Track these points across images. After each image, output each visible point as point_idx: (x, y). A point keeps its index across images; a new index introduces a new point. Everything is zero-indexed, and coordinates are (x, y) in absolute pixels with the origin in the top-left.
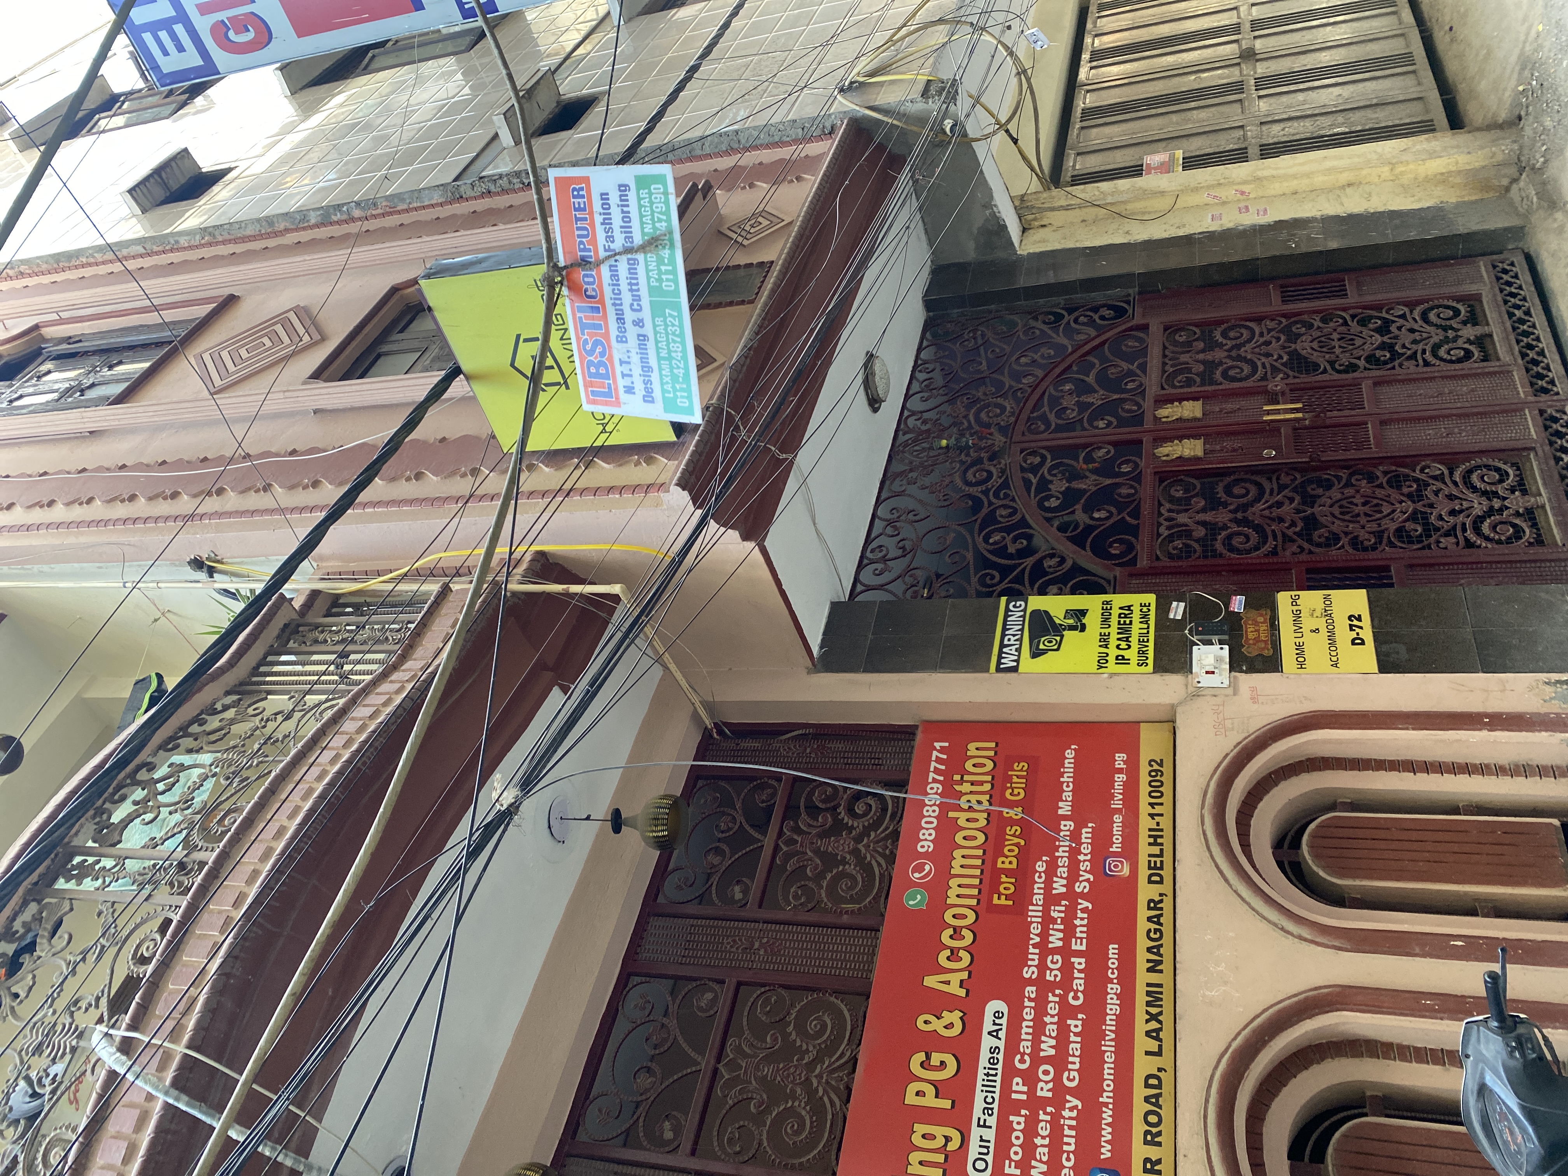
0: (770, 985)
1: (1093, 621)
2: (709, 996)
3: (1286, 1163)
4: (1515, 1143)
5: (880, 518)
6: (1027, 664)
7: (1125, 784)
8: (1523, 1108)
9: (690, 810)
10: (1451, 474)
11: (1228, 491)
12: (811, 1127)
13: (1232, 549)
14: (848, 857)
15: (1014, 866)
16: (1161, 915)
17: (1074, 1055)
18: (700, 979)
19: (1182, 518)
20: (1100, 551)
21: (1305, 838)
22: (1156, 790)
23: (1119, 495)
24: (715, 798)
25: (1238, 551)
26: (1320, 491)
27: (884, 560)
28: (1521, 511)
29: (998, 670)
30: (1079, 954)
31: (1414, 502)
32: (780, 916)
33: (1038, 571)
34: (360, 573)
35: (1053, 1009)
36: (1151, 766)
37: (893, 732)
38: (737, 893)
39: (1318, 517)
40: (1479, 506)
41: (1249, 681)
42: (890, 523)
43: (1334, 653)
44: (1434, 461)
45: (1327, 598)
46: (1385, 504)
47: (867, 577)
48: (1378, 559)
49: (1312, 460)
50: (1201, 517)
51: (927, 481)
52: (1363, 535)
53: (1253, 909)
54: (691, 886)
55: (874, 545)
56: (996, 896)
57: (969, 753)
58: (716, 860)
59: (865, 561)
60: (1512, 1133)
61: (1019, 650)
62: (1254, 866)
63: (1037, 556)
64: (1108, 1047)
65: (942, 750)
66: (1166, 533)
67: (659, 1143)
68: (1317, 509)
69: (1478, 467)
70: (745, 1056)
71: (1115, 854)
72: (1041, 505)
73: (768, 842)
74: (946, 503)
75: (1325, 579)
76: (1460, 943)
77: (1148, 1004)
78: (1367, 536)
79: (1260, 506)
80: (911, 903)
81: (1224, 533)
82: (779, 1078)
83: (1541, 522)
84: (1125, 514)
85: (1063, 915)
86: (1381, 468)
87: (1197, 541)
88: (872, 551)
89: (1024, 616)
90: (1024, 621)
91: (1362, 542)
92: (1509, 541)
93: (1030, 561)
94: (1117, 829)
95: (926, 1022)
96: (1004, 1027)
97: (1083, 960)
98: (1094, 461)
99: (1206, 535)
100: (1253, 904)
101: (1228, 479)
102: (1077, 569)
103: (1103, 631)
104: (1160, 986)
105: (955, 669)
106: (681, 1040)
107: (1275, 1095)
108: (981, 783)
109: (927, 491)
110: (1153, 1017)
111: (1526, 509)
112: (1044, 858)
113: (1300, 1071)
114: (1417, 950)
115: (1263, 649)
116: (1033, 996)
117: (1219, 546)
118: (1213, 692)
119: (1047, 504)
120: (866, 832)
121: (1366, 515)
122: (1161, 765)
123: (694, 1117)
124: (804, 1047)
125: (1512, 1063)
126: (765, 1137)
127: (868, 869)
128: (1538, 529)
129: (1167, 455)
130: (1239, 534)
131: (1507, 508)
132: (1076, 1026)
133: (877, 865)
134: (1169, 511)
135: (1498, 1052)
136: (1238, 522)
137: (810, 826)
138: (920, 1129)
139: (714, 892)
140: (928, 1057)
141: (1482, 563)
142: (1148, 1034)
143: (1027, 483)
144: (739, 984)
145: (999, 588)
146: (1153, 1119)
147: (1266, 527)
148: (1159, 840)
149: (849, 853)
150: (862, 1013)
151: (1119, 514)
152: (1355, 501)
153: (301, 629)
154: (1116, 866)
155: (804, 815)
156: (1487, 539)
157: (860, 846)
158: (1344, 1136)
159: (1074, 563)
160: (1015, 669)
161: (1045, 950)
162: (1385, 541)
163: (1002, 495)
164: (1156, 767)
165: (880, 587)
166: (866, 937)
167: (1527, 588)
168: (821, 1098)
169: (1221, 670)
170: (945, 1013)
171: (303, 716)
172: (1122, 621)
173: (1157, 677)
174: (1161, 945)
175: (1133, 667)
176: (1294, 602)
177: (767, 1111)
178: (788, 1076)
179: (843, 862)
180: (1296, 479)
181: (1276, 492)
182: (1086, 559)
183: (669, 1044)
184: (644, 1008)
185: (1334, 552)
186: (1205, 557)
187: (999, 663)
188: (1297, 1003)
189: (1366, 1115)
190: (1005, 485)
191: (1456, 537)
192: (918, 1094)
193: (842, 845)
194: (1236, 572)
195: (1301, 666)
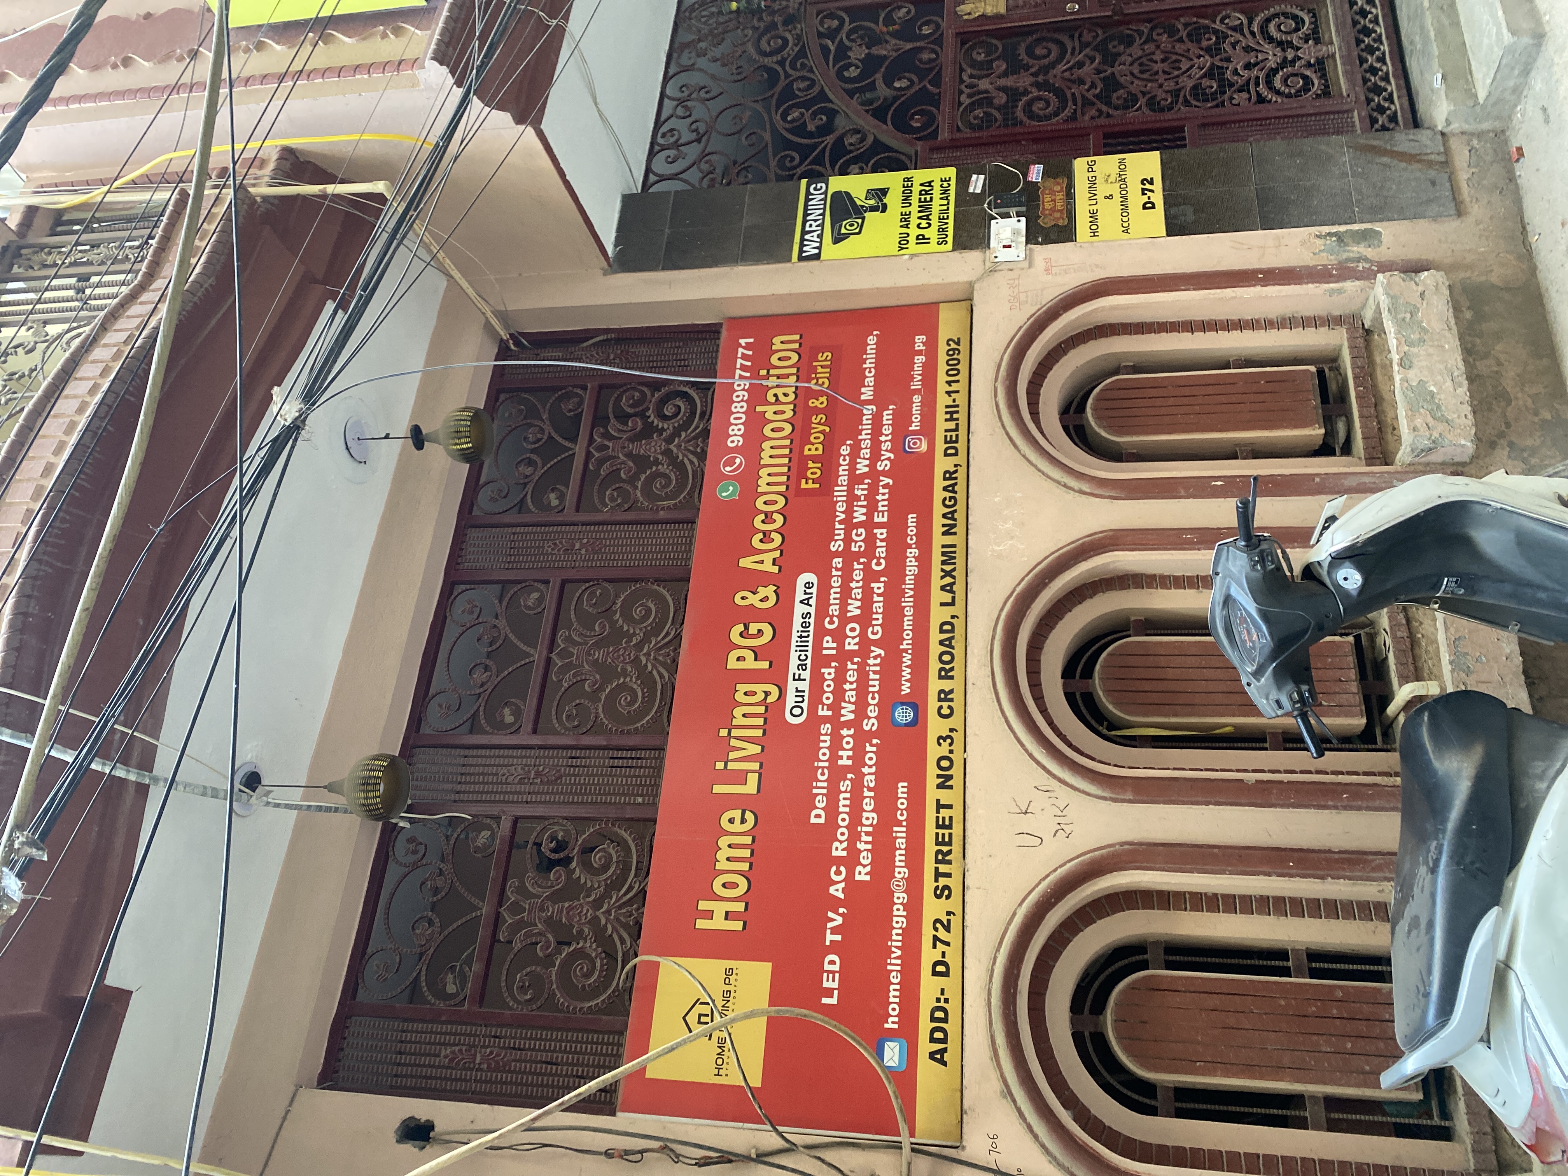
0: (593, 580)
1: (893, 200)
2: (536, 595)
3: (1060, 682)
4: (1251, 641)
5: (669, 98)
6: (830, 250)
7: (924, 365)
8: (1260, 611)
9: (495, 425)
10: (1250, 24)
11: (1030, 52)
12: (643, 697)
13: (1032, 116)
14: (660, 457)
15: (820, 452)
16: (956, 484)
17: (877, 613)
18: (526, 581)
19: (984, 84)
20: (902, 126)
21: (1090, 401)
22: (953, 369)
23: (920, 61)
24: (520, 411)
25: (1039, 119)
26: (1121, 48)
27: (676, 145)
28: (1312, 61)
29: (801, 258)
30: (880, 525)
31: (1212, 57)
32: (599, 517)
33: (839, 149)
34: (80, 183)
35: (858, 575)
36: (949, 345)
37: (698, 332)
38: (553, 499)
39: (1118, 76)
40: (1272, 56)
41: (1044, 252)
42: (680, 102)
43: (1125, 219)
44: (1235, 10)
45: (1122, 162)
46: (1184, 59)
47: (660, 166)
48: (1173, 120)
49: (1115, 13)
50: (1002, 82)
51: (717, 52)
52: (1160, 94)
53: (1039, 470)
54: (505, 497)
55: (664, 129)
56: (804, 481)
57: (774, 348)
58: (529, 471)
59: (657, 148)
60: (1249, 632)
61: (820, 236)
62: (1042, 433)
63: (837, 133)
64: (908, 603)
65: (748, 347)
66: (968, 101)
67: (500, 726)
68: (1117, 69)
69: (1276, 15)
70: (575, 644)
71: (915, 433)
72: (840, 75)
73: (579, 450)
74: (739, 77)
75: (1122, 144)
76: (1219, 483)
77: (943, 563)
78: (1164, 95)
79: (1061, 67)
80: (724, 494)
81: (1025, 99)
82: (609, 660)
83: (1330, 74)
84: (926, 83)
85: (866, 492)
86: (1182, 20)
87: (998, 109)
88: (664, 135)
89: (825, 200)
90: (825, 204)
91: (1159, 103)
92: (1298, 93)
93: (830, 139)
94: (916, 409)
95: (743, 598)
96: (814, 596)
97: (884, 531)
98: (895, 23)
99: (1007, 101)
100: (1039, 466)
101: (1030, 39)
102: (878, 146)
103: (904, 210)
104: (954, 546)
105: (758, 261)
106: (510, 635)
107: (1052, 628)
108: (787, 376)
109: (719, 63)
110: (948, 574)
111: (1317, 58)
112: (848, 442)
113: (1075, 605)
114: (1183, 493)
115: (1058, 219)
116: (839, 566)
117: (1019, 113)
118: (1010, 266)
119: (846, 74)
120: (676, 433)
121: (1165, 72)
122: (958, 343)
123: (532, 701)
124: (631, 631)
125: (1254, 574)
126: (600, 710)
127: (679, 467)
128: (1327, 81)
129: (969, 14)
130: (1039, 98)
131: (1300, 58)
132: (879, 588)
133: (689, 462)
134: (971, 76)
135: (1242, 566)
136: (1039, 86)
137: (619, 431)
138: (742, 688)
139: (529, 501)
140: (746, 627)
141: (1270, 118)
142: (943, 588)
143: (825, 50)
144: (564, 583)
145: (799, 171)
146: (946, 658)
147: (1066, 90)
148: (955, 416)
149: (662, 453)
150: (683, 596)
151: (920, 83)
152: (1154, 57)
153: (23, 251)
154: (915, 443)
155: (613, 421)
156: (1278, 93)
157: (672, 447)
158: (1109, 655)
159: (876, 140)
160: (817, 257)
161: (850, 524)
162: (1181, 100)
163: (799, 66)
164: (953, 346)
165: (674, 177)
166: (683, 529)
167: (1310, 140)
168: (651, 672)
169: (1018, 243)
170: (760, 589)
171: (48, 347)
172: (923, 197)
173: (956, 254)
174: (955, 511)
175: (933, 246)
176: (1090, 169)
177: (601, 689)
178: (619, 657)
179: (657, 462)
180: (1098, 35)
181: (1077, 52)
182: (888, 135)
183: (501, 641)
184: (472, 612)
185: (1131, 114)
186: (1006, 126)
187: (801, 251)
188: (1075, 548)
189: (1130, 636)
190: (802, 53)
191: (1249, 92)
192: (738, 659)
193: (653, 448)
194: (1036, 141)
195: (1094, 233)
